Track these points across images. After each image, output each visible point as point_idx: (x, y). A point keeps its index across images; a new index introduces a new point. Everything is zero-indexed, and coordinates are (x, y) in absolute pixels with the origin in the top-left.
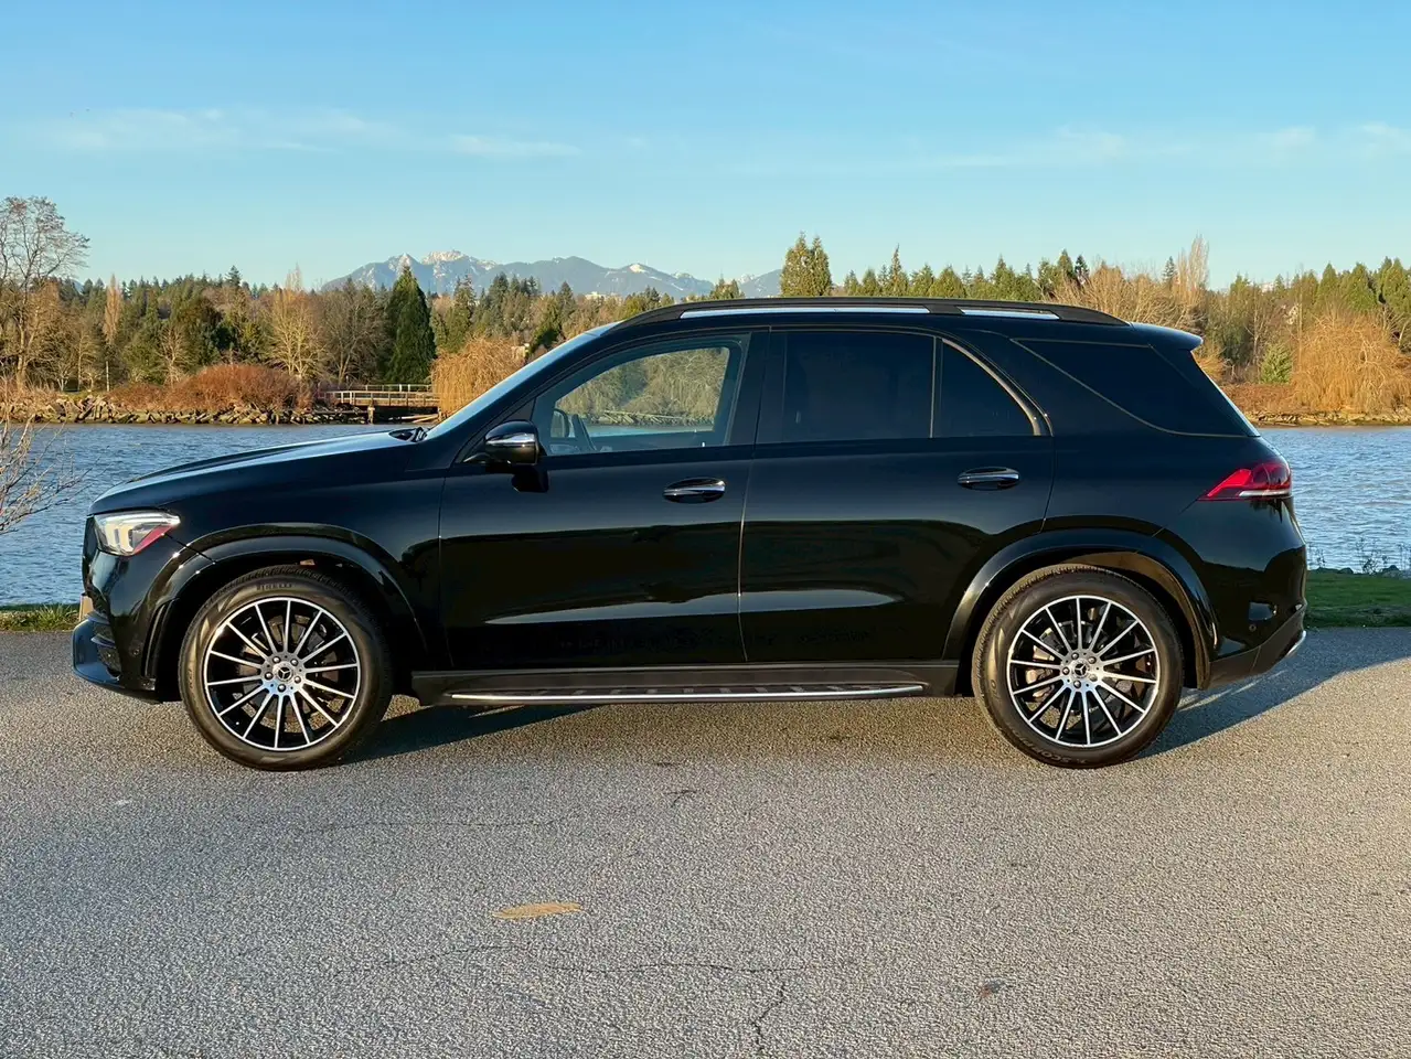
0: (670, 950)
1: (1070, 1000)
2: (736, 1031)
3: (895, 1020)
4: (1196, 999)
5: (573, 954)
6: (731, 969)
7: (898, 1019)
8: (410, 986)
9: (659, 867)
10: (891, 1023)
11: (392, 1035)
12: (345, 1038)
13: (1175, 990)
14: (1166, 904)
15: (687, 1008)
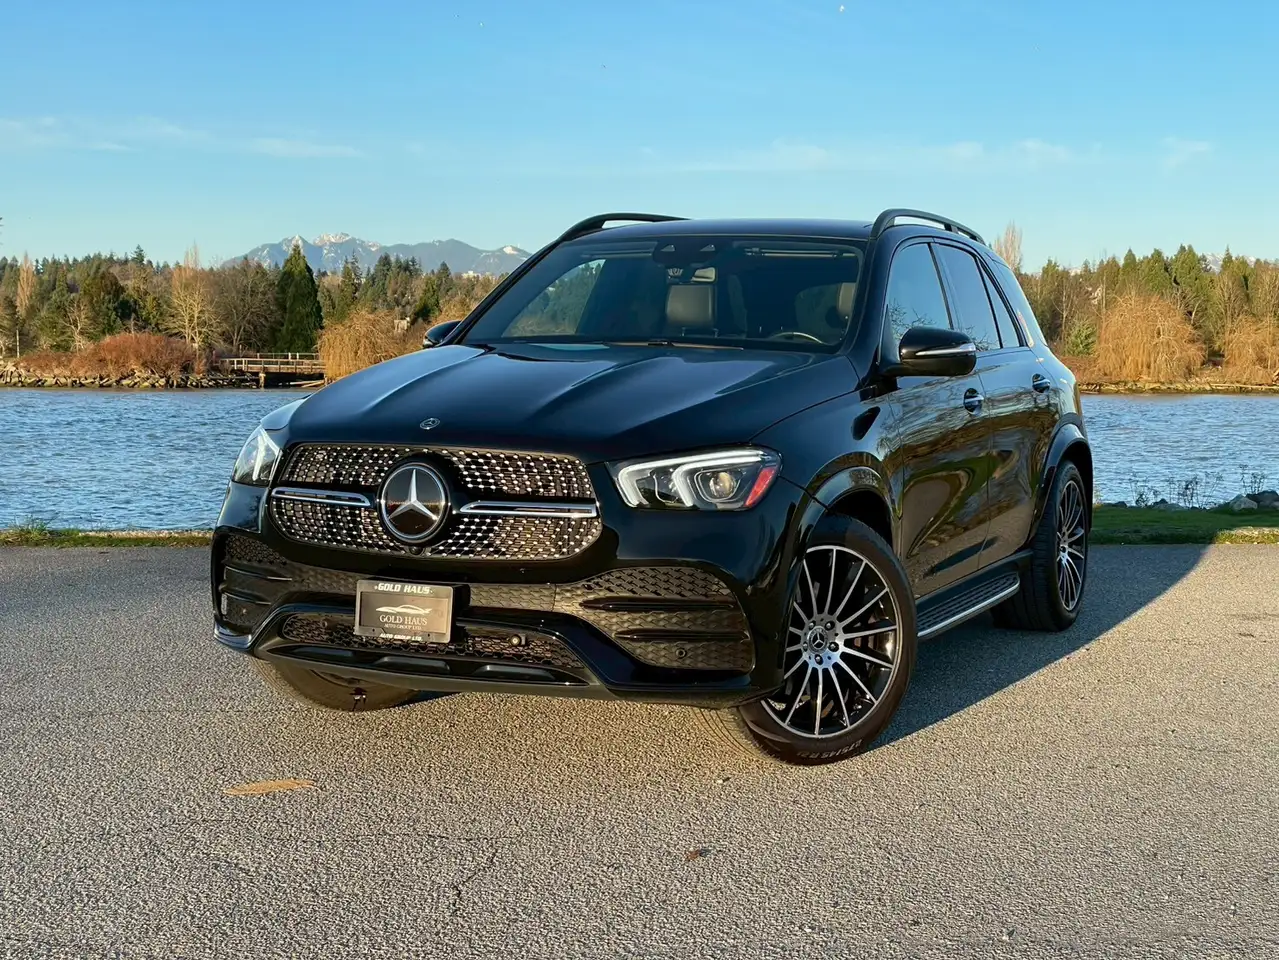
0: (392, 821)
1: (776, 862)
2: (435, 895)
3: (598, 882)
4: (899, 861)
5: (292, 826)
6: (448, 838)
7: (602, 881)
8: (118, 856)
9: (403, 747)
10: (594, 885)
11: (82, 901)
12: (34, 904)
13: (881, 853)
14: (888, 777)
15: (392, 874)
